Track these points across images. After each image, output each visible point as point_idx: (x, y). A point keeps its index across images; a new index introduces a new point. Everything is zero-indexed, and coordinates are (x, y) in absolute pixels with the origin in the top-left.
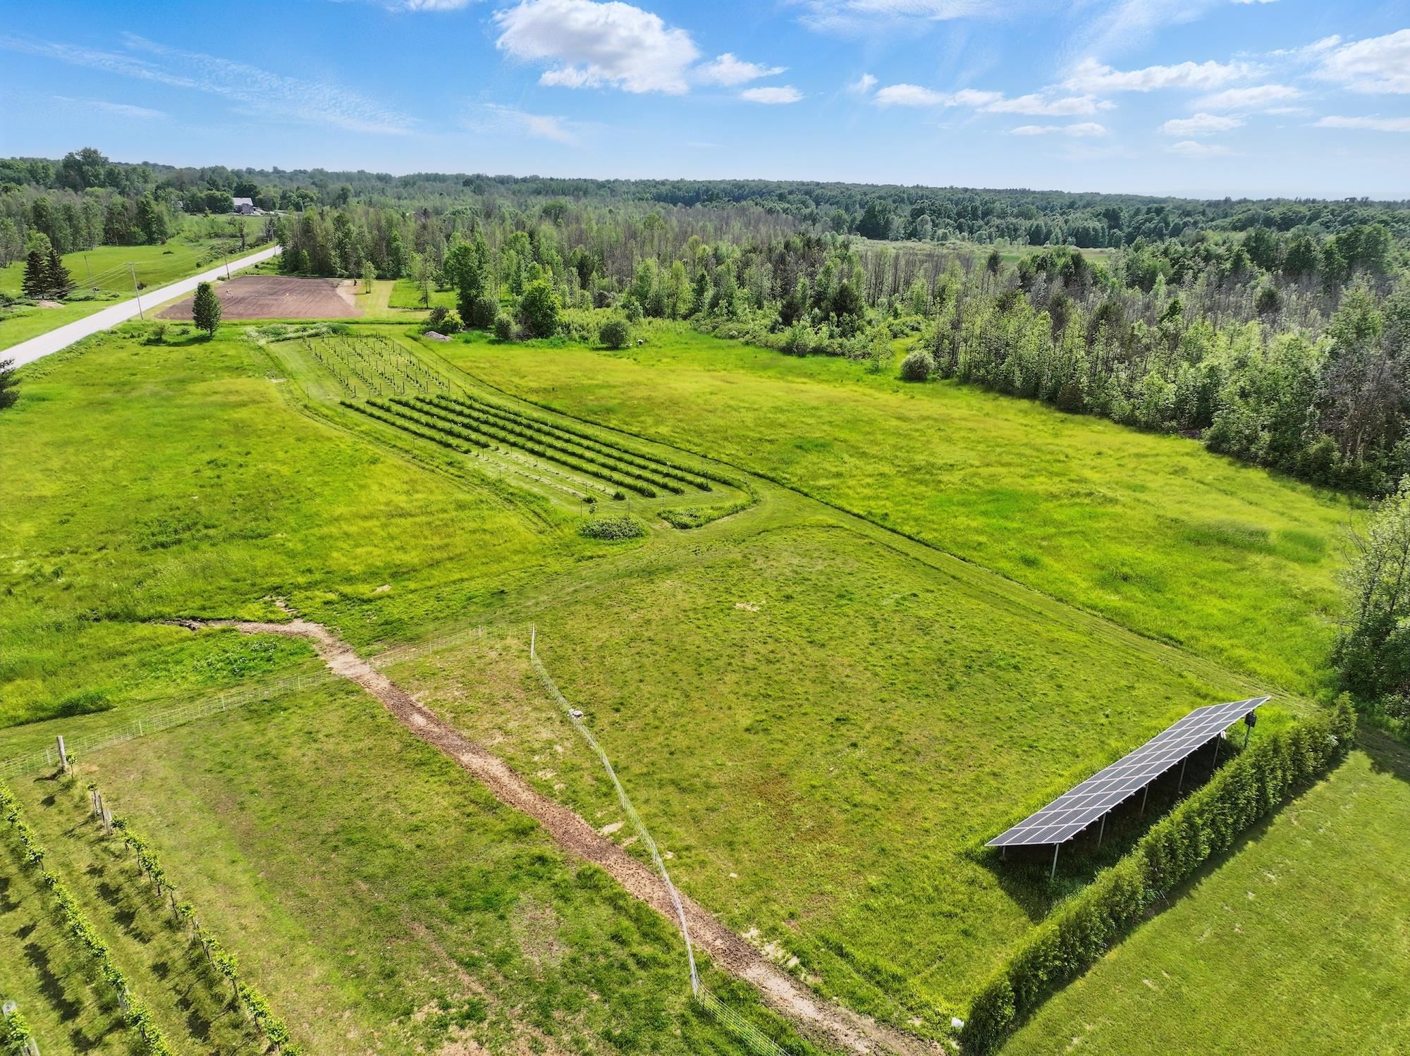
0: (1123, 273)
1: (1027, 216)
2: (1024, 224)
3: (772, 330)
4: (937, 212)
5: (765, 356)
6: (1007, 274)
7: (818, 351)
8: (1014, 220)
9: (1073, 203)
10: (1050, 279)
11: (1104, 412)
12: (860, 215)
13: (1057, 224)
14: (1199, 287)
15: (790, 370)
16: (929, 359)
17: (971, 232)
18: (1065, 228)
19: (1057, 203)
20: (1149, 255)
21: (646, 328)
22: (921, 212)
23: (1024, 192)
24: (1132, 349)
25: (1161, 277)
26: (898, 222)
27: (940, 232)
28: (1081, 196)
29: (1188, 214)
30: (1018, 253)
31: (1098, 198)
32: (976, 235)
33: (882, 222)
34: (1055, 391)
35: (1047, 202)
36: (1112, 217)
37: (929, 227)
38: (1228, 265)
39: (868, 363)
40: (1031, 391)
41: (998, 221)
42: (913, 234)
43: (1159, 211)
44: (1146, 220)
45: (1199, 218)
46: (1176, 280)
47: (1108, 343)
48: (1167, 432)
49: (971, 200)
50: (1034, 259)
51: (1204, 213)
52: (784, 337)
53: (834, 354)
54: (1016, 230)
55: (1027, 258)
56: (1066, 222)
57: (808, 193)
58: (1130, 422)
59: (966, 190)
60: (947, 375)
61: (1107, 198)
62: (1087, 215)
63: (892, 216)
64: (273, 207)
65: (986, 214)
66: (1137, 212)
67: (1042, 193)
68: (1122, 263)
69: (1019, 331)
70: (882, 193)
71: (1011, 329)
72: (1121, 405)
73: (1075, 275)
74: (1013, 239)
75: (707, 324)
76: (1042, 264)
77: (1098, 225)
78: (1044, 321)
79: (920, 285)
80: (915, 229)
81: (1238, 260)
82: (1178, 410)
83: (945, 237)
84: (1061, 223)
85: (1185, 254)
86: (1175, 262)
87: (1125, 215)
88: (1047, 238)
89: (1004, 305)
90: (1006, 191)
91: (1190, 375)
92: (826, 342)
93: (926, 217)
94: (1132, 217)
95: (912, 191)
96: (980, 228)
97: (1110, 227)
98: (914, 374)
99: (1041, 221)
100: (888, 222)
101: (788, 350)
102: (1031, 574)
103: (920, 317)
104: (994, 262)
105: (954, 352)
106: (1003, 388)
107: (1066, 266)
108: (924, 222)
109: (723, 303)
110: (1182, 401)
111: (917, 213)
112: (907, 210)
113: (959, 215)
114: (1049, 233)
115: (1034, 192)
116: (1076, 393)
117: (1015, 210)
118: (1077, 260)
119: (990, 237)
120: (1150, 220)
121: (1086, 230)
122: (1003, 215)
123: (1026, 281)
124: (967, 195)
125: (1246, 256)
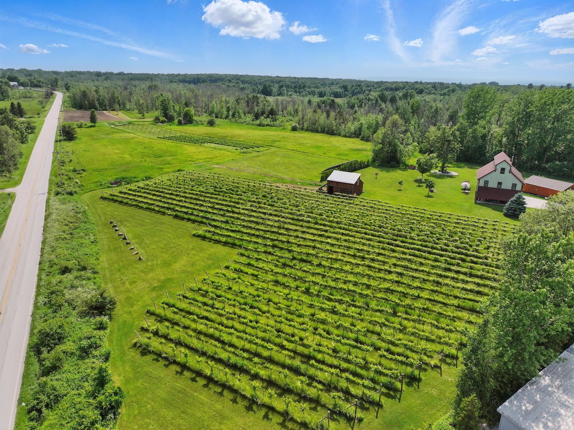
0: (346, 105)
1: (317, 87)
2: (317, 90)
3: (253, 120)
4: (288, 87)
5: (254, 127)
6: (314, 105)
7: (267, 125)
8: (313, 89)
9: (333, 82)
10: (326, 106)
11: (339, 135)
12: (261, 88)
13: (327, 90)
14: (366, 108)
15: (262, 129)
16: (298, 125)
17: (299, 93)
18: (330, 91)
19: (327, 82)
20: (353, 100)
21: (218, 121)
22: (282, 86)
23: (316, 79)
24: (345, 121)
25: (356, 105)
26: (275, 90)
27: (289, 93)
28: (336, 80)
29: (368, 87)
30: (316, 99)
31: (341, 81)
32: (301, 94)
33: (269, 90)
34: (328, 131)
35: (324, 82)
36: (345, 88)
37: (285, 91)
38: (374, 102)
39: (282, 128)
40: (323, 132)
41: (308, 90)
42: (280, 94)
43: (359, 86)
44: (356, 89)
45: (372, 88)
46: (361, 106)
47: (340, 119)
48: (353, 137)
49: (298, 82)
50: (321, 101)
51: (373, 86)
52: (258, 122)
53: (271, 126)
54: (314, 92)
55: (319, 101)
56: (331, 89)
57: (238, 79)
58: (345, 136)
59: (295, 78)
60: (302, 129)
61: (344, 81)
62: (337, 87)
63: (272, 88)
64: (28, 86)
65: (304, 87)
66: (353, 86)
67: (322, 79)
68: (346, 102)
69: (319, 117)
70: (266, 79)
71: (317, 117)
72: (343, 133)
73: (333, 104)
74: (314, 95)
75: (233, 120)
76: (324, 102)
77: (341, 91)
78: (325, 115)
79: (290, 108)
80: (281, 92)
81: (377, 101)
82: (355, 133)
83: (291, 95)
84: (329, 90)
85: (363, 99)
86: (360, 101)
87: (349, 87)
88: (325, 95)
89: (315, 111)
90: (309, 78)
91: (357, 124)
92: (269, 123)
93: (284, 88)
94: (351, 88)
95: (277, 78)
96: (302, 92)
97: (345, 91)
98: (294, 129)
99: (322, 89)
100: (271, 90)
101: (260, 125)
102: (325, 155)
103: (291, 117)
104: (310, 102)
105: (303, 124)
106: (316, 131)
107: (330, 103)
108: (284, 90)
109: (237, 114)
110: (355, 131)
111: (281, 87)
112: (277, 86)
113: (295, 87)
114: (325, 93)
115: (319, 79)
116: (333, 131)
117: (314, 85)
118: (333, 101)
119: (306, 95)
120: (357, 89)
121: (337, 92)
122: (309, 87)
123: (319, 107)
124: (296, 80)
125: (379, 99)
